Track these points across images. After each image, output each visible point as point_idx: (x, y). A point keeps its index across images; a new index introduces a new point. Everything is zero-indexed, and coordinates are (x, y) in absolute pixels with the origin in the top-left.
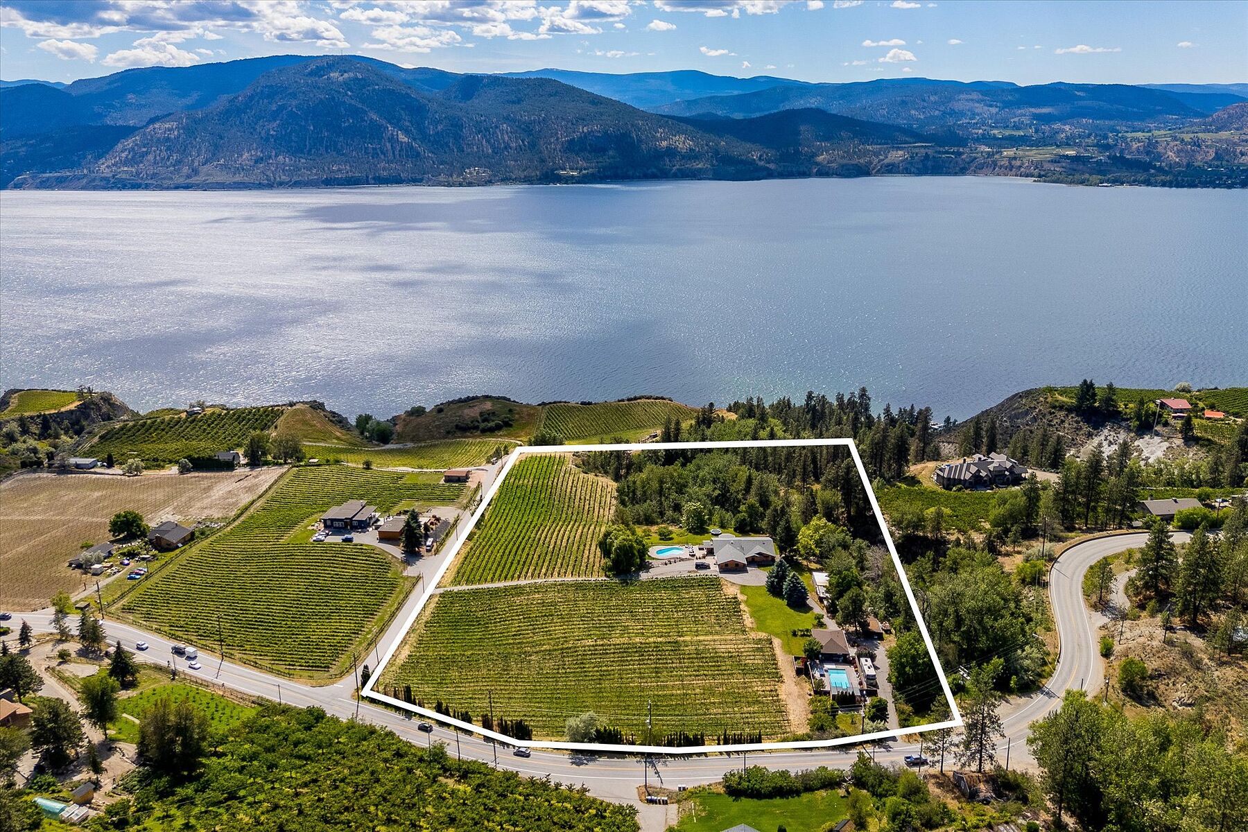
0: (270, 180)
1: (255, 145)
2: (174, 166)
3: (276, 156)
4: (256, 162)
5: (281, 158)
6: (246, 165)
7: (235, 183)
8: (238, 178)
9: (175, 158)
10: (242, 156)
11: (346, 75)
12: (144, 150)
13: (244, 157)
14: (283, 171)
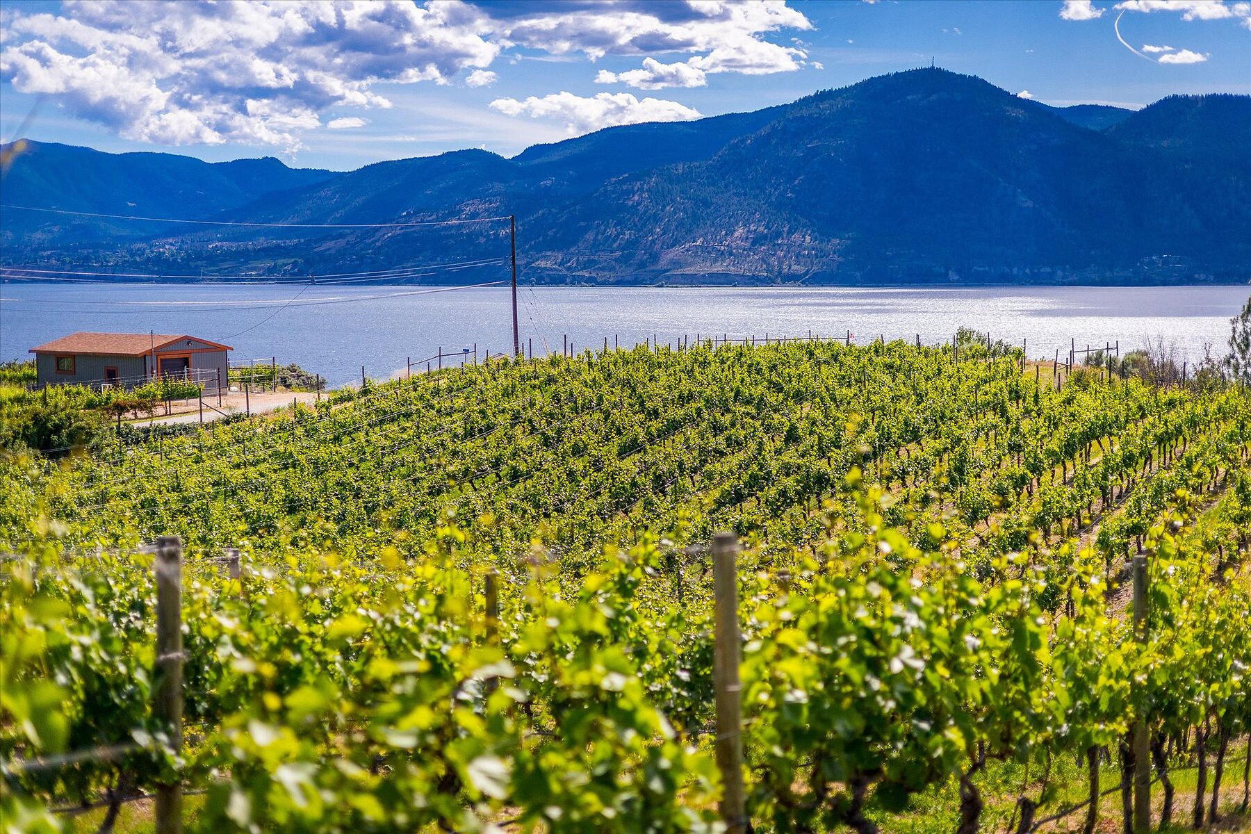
0: (772, 272)
1: (757, 214)
2: (623, 249)
3: (790, 232)
4: (754, 243)
5: (796, 237)
6: (738, 247)
7: (711, 275)
8: (718, 268)
9: (627, 236)
10: (732, 233)
11: (933, 97)
12: (583, 224)
13: (737, 234)
14: (797, 257)
